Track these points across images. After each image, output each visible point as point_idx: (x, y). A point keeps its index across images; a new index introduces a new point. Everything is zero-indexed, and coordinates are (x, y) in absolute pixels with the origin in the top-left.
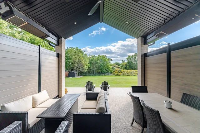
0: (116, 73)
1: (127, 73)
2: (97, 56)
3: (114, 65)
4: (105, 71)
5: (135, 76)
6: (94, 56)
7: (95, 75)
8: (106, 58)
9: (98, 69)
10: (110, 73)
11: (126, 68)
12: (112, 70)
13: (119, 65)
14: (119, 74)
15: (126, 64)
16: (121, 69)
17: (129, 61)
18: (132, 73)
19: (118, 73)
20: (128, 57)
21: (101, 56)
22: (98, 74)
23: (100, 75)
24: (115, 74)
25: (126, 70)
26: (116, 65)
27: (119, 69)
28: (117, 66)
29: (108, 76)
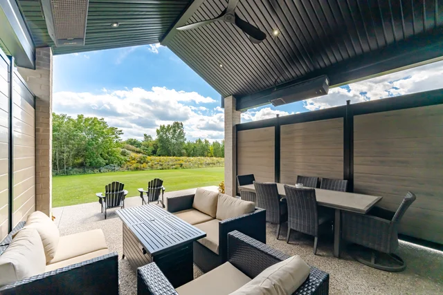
0: (135, 165)
1: (160, 163)
2: (75, 117)
3: (126, 145)
4: (101, 160)
5: (176, 169)
6: (64, 116)
7: (67, 174)
8: (105, 127)
9: (76, 156)
10: (116, 165)
11: (154, 153)
12: (122, 157)
13: (139, 145)
14: (142, 165)
15: (154, 143)
16: (144, 156)
17: (161, 136)
18: (171, 163)
19: (139, 165)
20: (159, 128)
21: (87, 120)
22: (75, 169)
23: (84, 172)
24: (132, 167)
25: (158, 158)
26: (130, 146)
27: (141, 155)
28: (133, 147)
29: (113, 173)
